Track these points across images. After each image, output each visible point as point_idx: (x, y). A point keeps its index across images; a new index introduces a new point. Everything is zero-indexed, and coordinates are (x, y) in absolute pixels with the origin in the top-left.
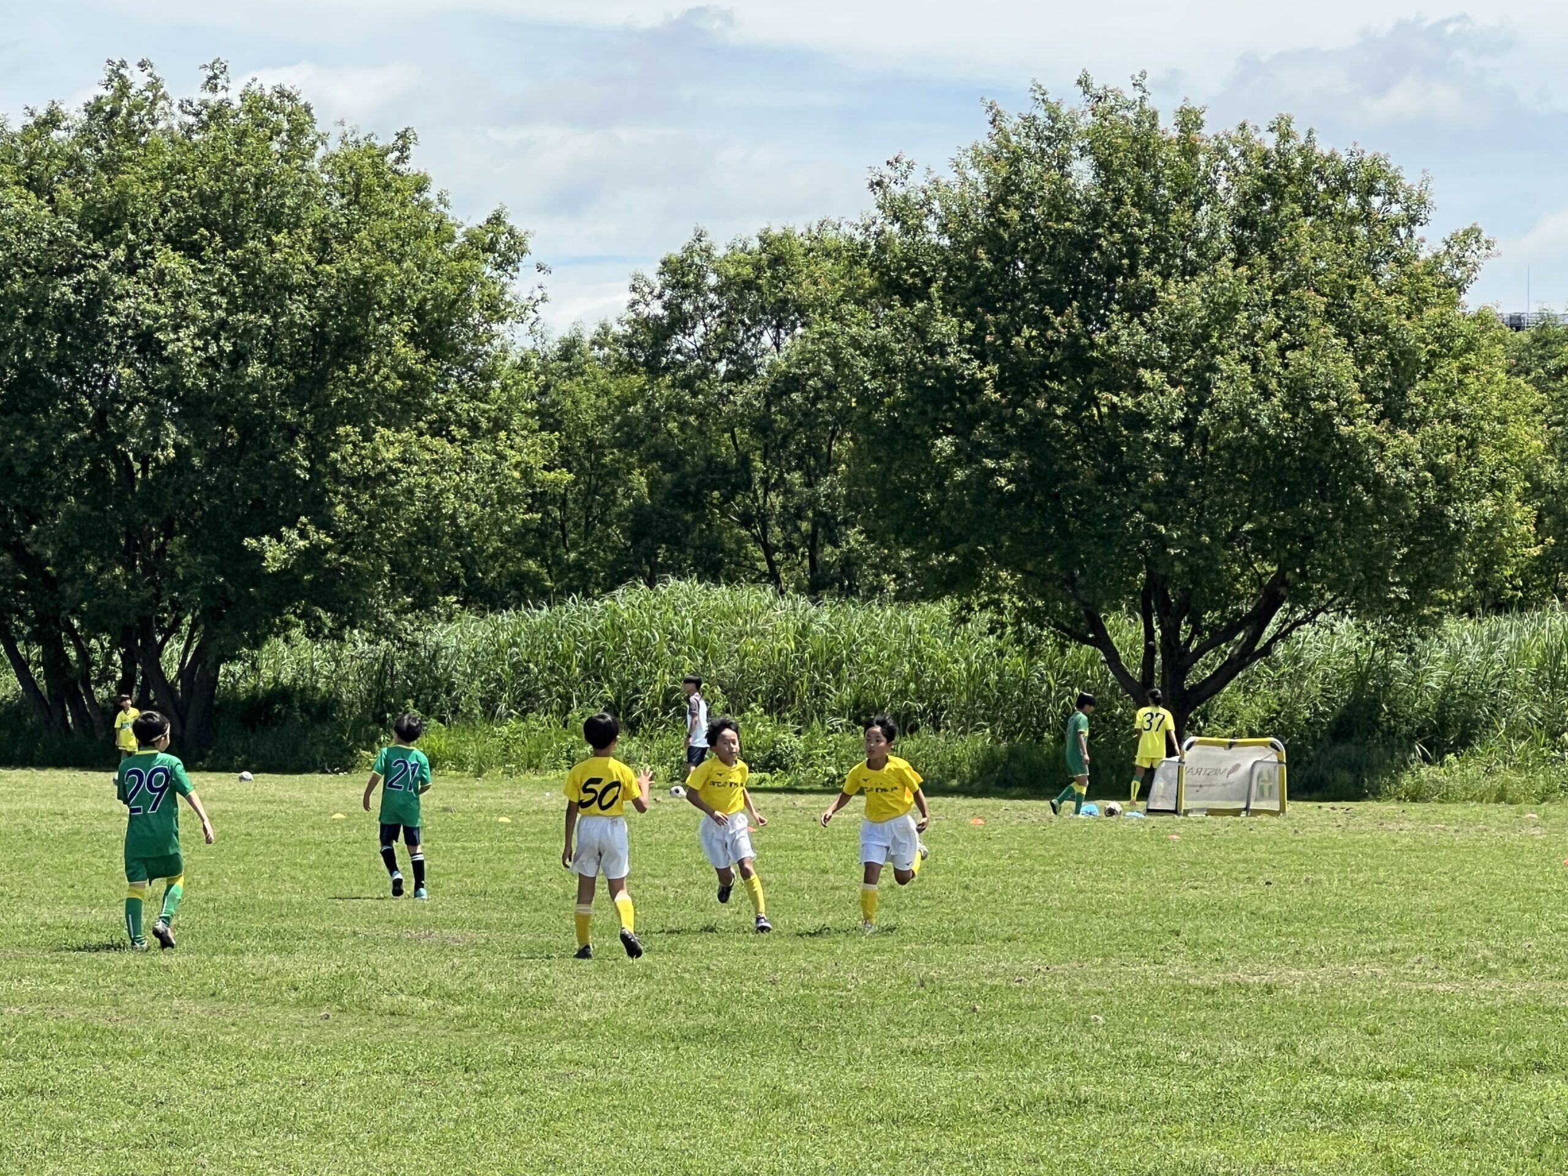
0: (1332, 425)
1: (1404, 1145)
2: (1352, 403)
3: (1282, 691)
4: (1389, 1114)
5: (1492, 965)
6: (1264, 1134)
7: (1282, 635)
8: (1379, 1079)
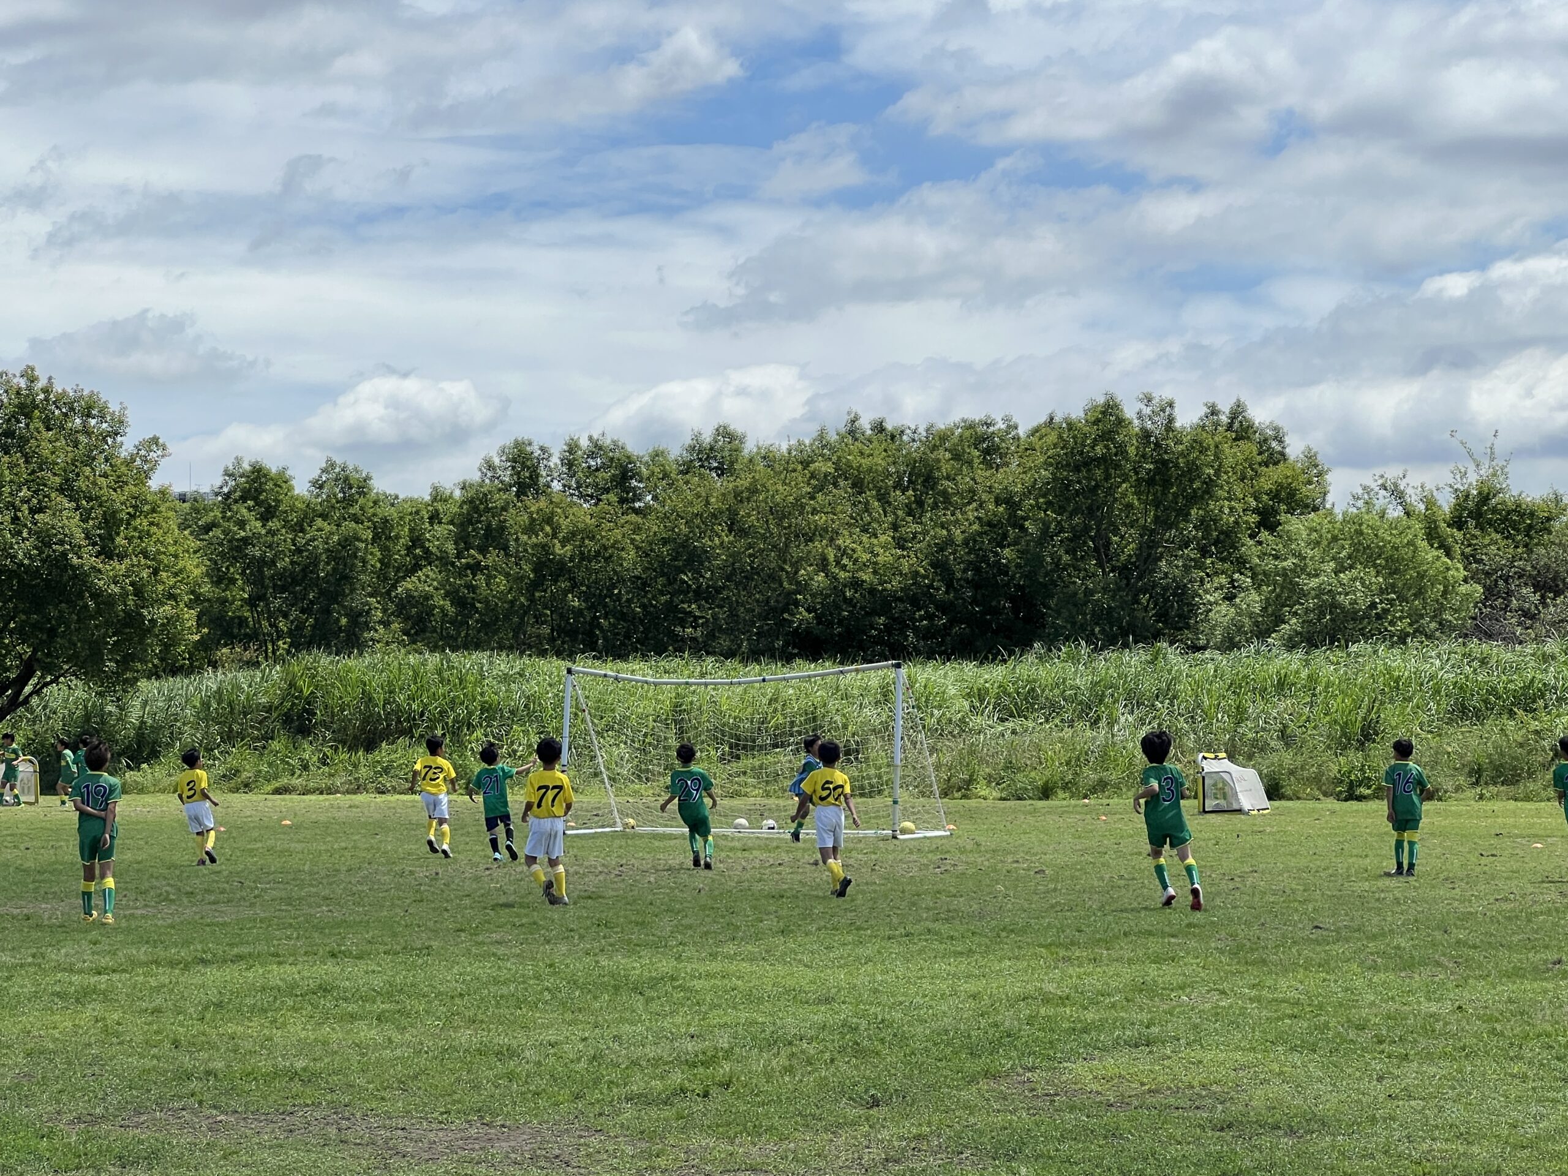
0: (67, 560)
1: (115, 1016)
2: (80, 547)
3: (36, 727)
4: (106, 996)
5: (172, 897)
6: (24, 1013)
7: (37, 692)
8: (100, 973)
